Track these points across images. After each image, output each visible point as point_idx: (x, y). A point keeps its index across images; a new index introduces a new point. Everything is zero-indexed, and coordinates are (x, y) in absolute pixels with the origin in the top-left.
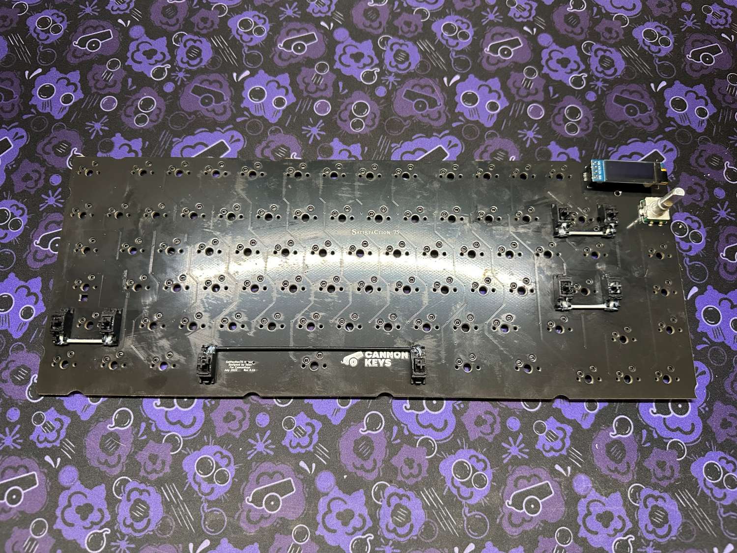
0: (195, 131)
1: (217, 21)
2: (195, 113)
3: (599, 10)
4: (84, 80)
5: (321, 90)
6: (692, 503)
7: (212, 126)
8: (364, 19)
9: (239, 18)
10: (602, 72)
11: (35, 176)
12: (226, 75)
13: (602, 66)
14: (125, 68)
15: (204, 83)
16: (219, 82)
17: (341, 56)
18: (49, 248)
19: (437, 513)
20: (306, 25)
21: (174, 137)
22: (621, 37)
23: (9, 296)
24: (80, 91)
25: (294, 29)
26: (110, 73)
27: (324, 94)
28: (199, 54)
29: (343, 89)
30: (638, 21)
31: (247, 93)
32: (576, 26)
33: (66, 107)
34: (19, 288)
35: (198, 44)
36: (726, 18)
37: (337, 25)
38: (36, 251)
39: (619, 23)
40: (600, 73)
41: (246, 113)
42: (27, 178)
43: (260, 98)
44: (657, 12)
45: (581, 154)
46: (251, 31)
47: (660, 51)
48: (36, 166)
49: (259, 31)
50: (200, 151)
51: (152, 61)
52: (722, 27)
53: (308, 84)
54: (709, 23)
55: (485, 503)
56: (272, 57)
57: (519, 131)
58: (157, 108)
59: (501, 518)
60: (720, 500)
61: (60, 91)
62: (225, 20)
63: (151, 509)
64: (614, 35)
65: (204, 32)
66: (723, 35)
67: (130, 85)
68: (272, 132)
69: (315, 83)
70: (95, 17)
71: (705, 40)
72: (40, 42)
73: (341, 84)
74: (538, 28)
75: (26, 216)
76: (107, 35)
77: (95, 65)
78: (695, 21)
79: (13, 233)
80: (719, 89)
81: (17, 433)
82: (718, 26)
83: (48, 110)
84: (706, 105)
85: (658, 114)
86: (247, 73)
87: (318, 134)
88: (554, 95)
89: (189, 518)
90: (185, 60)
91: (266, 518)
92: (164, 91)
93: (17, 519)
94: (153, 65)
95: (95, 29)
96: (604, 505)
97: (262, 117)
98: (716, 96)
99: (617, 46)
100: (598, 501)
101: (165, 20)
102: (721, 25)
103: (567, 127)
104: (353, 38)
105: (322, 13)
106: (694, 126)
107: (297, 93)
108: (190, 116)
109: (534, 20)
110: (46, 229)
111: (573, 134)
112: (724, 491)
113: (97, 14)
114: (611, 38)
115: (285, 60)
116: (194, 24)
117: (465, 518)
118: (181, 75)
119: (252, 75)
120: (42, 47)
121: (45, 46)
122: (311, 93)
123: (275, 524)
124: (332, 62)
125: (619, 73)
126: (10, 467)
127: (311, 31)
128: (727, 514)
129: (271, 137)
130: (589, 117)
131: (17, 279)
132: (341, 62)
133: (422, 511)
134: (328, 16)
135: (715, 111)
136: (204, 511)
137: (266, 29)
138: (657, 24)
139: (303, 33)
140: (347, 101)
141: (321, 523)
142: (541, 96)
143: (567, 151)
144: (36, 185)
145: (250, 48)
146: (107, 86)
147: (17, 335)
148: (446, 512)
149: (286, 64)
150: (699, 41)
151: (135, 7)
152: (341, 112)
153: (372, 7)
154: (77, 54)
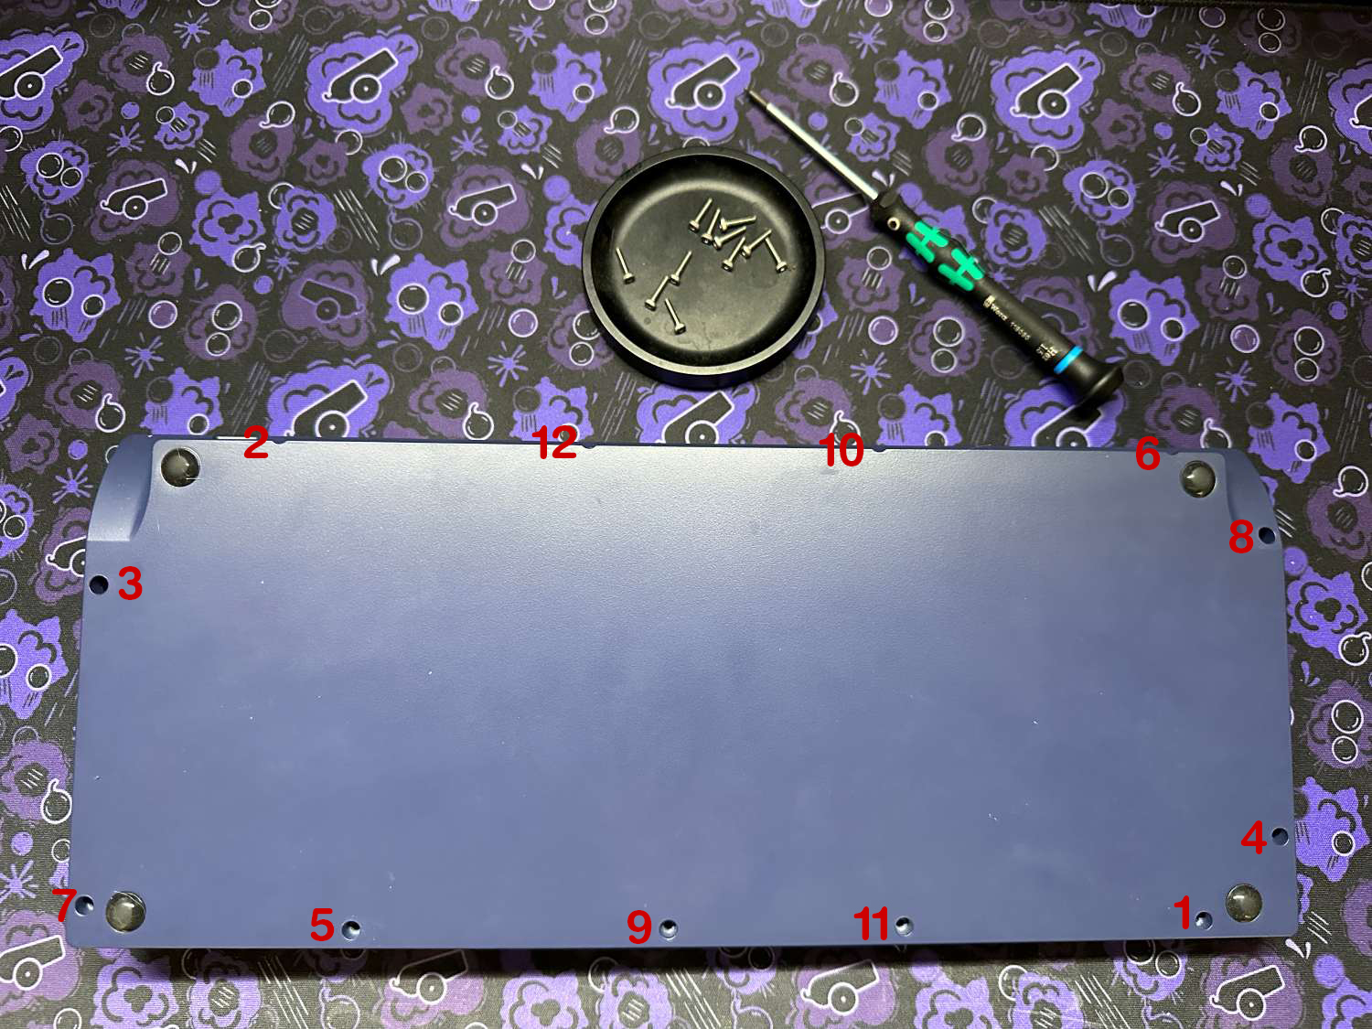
0: (308, 363)
1: (344, 164)
2: (308, 331)
3: (1009, 137)
4: (120, 272)
5: (523, 292)
6: (1102, 997)
7: (336, 357)
8: (596, 158)
9: (383, 158)
10: (1006, 255)
11: (45, 443)
12: (361, 263)
13: (1006, 244)
14: (188, 248)
15: (322, 277)
16: (346, 275)
17: (556, 229)
18: (71, 568)
19: (692, 1007)
20: (496, 171)
21: (273, 374)
22: (1044, 189)
23: (9, 649)
24: (113, 291)
25: (477, 178)
26: (164, 259)
27: (526, 298)
28: (314, 225)
29: (560, 290)
30: (1076, 158)
31: (395, 298)
32: (965, 168)
33: (92, 320)
34: (23, 636)
35: (311, 206)
36: (1231, 152)
37: (550, 171)
38: (50, 573)
39: (1042, 161)
40: (1001, 256)
41: (393, 333)
42: (30, 447)
43: (418, 307)
44: (1110, 142)
45: (956, 405)
46: (403, 180)
47: (1109, 214)
48: (45, 425)
49: (416, 182)
50: (316, 399)
51: (235, 238)
52: (1223, 169)
53: (499, 281)
54: (1202, 162)
55: (768, 993)
56: (438, 231)
57: (853, 367)
58: (244, 323)
59: (793, 1018)
60: (1146, 993)
61: (82, 293)
62: (357, 161)
63: (242, 995)
64: (1031, 185)
65: (322, 182)
66: (1224, 185)
67: (197, 281)
68: (437, 366)
69: (512, 279)
70: (135, 155)
71: (1190, 194)
72: (45, 202)
73: (555, 281)
74: (899, 174)
75: (31, 513)
76: (157, 189)
77: (139, 246)
78: (1176, 157)
79: (13, 543)
80: (1208, 285)
81: (29, 873)
82: (1217, 168)
83: (61, 326)
84: (1182, 315)
85: (1097, 332)
86: (395, 260)
87: (515, 370)
88: (916, 301)
89: (302, 1010)
90: (291, 234)
91: (422, 1012)
92: (253, 290)
93: (33, 1010)
94: (237, 243)
95: (137, 178)
96: (959, 998)
97: (420, 341)
98: (1200, 298)
99: (1035, 206)
100: (948, 992)
101: (256, 160)
102: (1223, 165)
103: (936, 357)
104: (576, 197)
105: (524, 147)
106: (1157, 355)
107: (480, 295)
108: (299, 338)
109: (892, 158)
110: (65, 536)
111: (945, 371)
112: (1154, 979)
113: (140, 149)
114: (1025, 191)
115: (462, 236)
116: (304, 168)
117: (735, 1017)
118: (284, 262)
119: (403, 264)
120: (48, 211)
121: (54, 209)
122: (504, 296)
123: (435, 1022)
124: (540, 240)
125: (1035, 257)
126: (21, 928)
127: (506, 181)
128: (1158, 1016)
129: (435, 376)
130: (976, 340)
131: (21, 620)
132: (556, 241)
133: (668, 1003)
134: (536, 153)
135: (1197, 325)
136: (324, 1000)
137: (427, 176)
138: (1109, 164)
139: (490, 186)
140: (565, 312)
141: (508, 1021)
142: (894, 303)
143: (931, 402)
144: (47, 459)
145: (401, 213)
146: (159, 283)
147: (24, 714)
148: (704, 1006)
149: (461, 243)
150: (1179, 195)
151: (205, 136)
152: (554, 331)
153: (611, 136)
154: (107, 223)
